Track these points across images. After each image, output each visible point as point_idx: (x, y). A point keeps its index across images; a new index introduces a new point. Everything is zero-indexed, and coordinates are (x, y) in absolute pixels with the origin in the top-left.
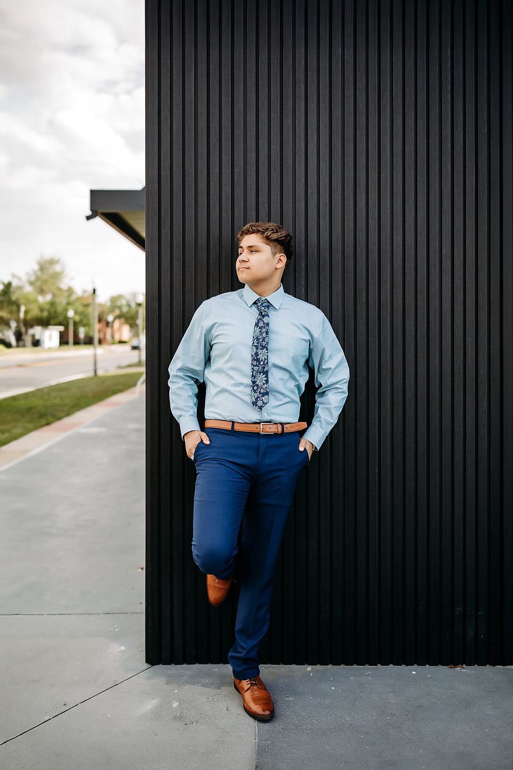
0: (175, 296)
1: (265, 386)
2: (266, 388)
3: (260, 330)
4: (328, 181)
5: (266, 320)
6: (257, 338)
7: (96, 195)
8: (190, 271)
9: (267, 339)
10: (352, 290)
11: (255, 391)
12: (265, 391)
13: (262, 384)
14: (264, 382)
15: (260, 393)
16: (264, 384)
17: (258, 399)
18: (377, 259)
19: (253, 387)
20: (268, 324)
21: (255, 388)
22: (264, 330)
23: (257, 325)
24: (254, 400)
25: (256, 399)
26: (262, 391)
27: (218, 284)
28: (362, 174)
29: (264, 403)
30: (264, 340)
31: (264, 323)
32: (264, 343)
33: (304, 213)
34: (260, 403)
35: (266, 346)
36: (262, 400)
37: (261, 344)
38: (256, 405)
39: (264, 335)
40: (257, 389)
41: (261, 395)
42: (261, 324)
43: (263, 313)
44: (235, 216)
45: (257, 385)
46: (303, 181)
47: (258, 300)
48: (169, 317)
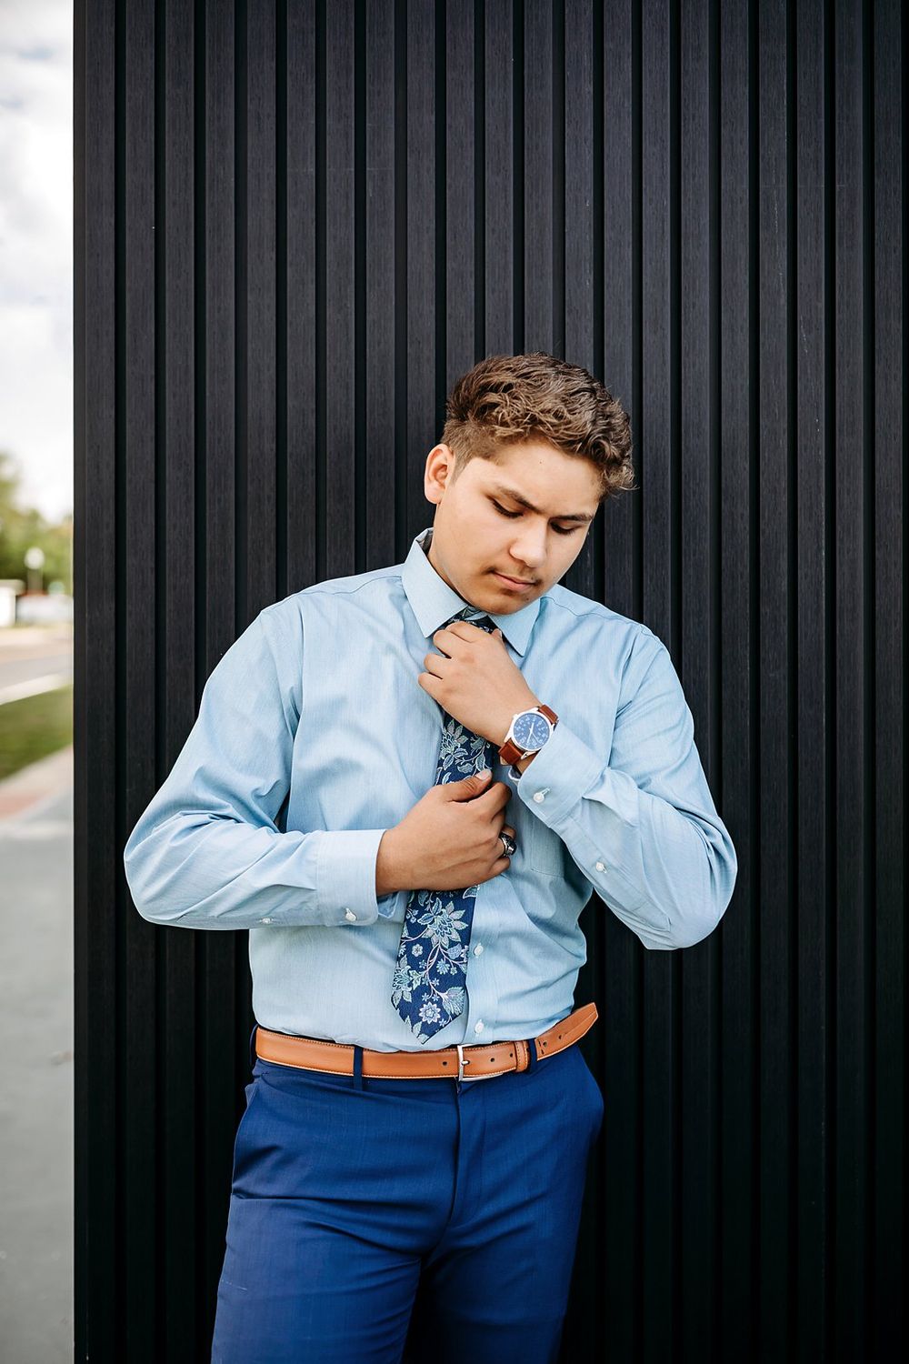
0: (169, 580)
1: (455, 952)
2: (460, 959)
4: (667, 203)
8: (221, 499)
10: (747, 553)
11: (414, 964)
12: (454, 971)
13: (445, 942)
14: (455, 937)
15: (434, 973)
16: (452, 944)
17: (425, 997)
18: (822, 453)
19: (409, 946)
21: (417, 950)
24: (408, 998)
25: (417, 994)
26: (443, 968)
27: (311, 539)
28: (778, 182)
29: (444, 1014)
33: (590, 306)
34: (429, 1013)
36: (439, 1003)
38: (416, 1019)
40: (424, 957)
41: (436, 982)
44: (369, 318)
45: (427, 943)
46: (589, 204)
48: (150, 650)
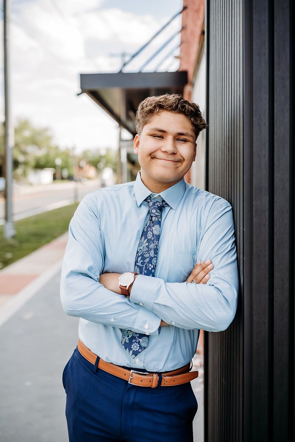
3: (147, 244)
5: (156, 229)
6: (142, 255)
7: (84, 78)
9: (154, 261)
17: (134, 341)
20: (158, 237)
22: (152, 246)
23: (144, 234)
24: (127, 341)
25: (131, 340)
30: (150, 262)
31: (153, 235)
32: (151, 266)
34: (135, 347)
35: (153, 271)
37: (146, 266)
39: (152, 253)
42: (150, 235)
43: (154, 219)
47: (150, 197)
